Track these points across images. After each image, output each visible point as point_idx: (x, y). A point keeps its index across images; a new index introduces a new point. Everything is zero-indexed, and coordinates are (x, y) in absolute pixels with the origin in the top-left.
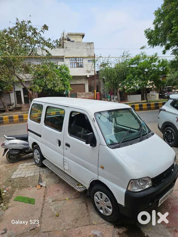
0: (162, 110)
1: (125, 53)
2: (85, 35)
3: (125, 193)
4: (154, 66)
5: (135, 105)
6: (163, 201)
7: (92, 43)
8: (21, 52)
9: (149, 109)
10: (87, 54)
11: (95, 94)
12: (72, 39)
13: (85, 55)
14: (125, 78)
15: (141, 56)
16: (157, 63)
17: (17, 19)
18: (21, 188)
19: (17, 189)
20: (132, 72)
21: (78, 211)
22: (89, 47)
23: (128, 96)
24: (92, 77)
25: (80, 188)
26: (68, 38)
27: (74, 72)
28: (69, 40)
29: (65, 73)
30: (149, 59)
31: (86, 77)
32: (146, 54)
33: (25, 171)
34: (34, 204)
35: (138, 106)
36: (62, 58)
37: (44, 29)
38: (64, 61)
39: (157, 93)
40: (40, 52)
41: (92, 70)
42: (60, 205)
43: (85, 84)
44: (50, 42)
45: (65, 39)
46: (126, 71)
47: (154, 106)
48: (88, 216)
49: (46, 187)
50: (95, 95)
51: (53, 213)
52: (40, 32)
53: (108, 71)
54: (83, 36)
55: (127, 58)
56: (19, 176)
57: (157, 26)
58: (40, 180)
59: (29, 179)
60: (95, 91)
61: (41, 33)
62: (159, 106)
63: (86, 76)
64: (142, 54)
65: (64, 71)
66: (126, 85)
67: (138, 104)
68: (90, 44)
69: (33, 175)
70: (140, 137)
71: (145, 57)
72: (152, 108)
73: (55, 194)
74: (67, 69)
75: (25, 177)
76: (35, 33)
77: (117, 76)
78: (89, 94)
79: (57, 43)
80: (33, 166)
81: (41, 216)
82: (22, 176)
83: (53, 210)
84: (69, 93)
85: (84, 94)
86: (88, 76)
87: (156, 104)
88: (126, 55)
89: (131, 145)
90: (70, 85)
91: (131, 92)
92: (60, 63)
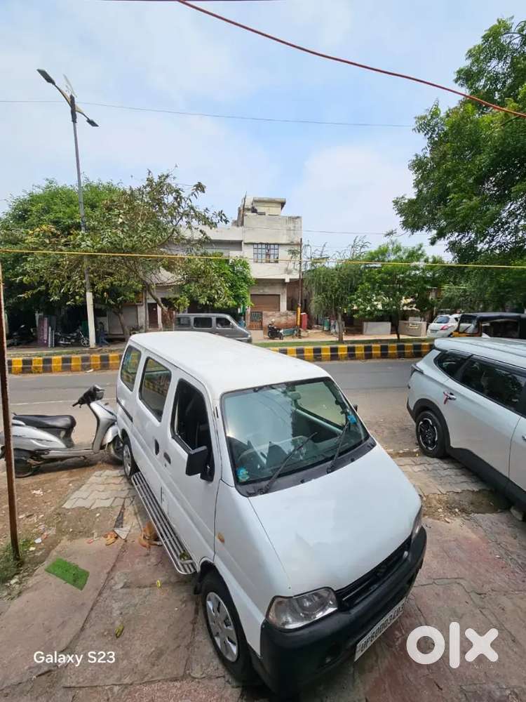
0: (415, 370)
1: (357, 240)
2: (286, 203)
3: (262, 626)
4: (416, 268)
5: (373, 345)
6: (371, 641)
7: (298, 217)
8: (148, 233)
9: (401, 355)
10: (288, 238)
11: (299, 316)
12: (260, 209)
13: (284, 240)
14: (356, 290)
15: (391, 247)
16: (421, 264)
17: (150, 172)
18: (74, 535)
19: (64, 538)
20: (369, 280)
21: (171, 625)
22: (291, 226)
23: (365, 324)
24: (294, 283)
25: (186, 566)
26: (253, 208)
27: (259, 271)
28: (254, 211)
29: (241, 273)
30: (407, 254)
31: (282, 282)
32: (400, 243)
33: (99, 491)
34: (81, 589)
35: (380, 349)
36: (237, 244)
37: (197, 190)
38: (241, 250)
39: (424, 321)
40: (187, 234)
41: (296, 270)
42: (136, 600)
43: (279, 295)
44: (207, 215)
45: (248, 210)
46: (357, 276)
47: (413, 351)
48: (188, 647)
49: (126, 541)
50: (299, 319)
51: (113, 624)
52: (189, 196)
53: (320, 275)
54: (283, 204)
55: (363, 250)
56: (80, 503)
57: (420, 191)
58: (119, 522)
59: (98, 515)
60: (299, 309)
61: (192, 198)
62: (424, 350)
63: (284, 280)
64: (393, 244)
65: (239, 268)
66: (356, 303)
67: (378, 345)
68: (294, 219)
69: (109, 506)
70: (332, 458)
71: (398, 249)
72: (406, 354)
73: (138, 564)
74: (245, 265)
75: (92, 508)
76: (178, 198)
77: (339, 285)
78: (287, 315)
79: (221, 217)
80: (117, 481)
81: (83, 629)
82: (87, 504)
83: (116, 613)
84: (249, 311)
85: (277, 314)
86: (287, 280)
87: (416, 347)
88: (361, 243)
89: (302, 485)
90: (251, 295)
91: (367, 317)
92: (234, 254)
